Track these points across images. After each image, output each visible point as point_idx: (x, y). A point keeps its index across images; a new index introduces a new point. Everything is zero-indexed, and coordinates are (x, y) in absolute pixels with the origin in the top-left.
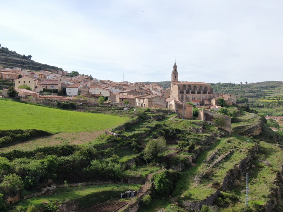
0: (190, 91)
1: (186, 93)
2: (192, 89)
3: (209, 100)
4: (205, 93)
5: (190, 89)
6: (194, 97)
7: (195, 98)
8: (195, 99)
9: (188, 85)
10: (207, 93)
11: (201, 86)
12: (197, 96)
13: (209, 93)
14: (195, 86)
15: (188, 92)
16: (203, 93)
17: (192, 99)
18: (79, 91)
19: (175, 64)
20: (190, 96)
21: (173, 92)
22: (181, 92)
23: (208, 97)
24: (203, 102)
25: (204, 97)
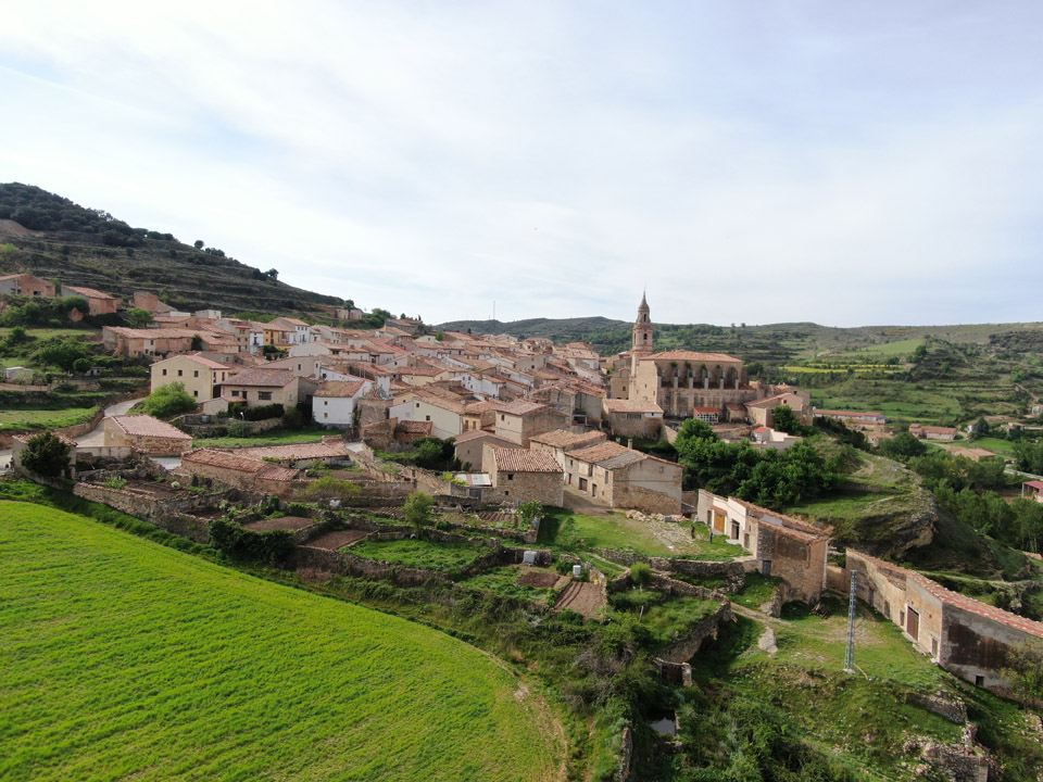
0: (691, 381)
1: (680, 385)
2: (694, 373)
3: (743, 406)
4: (729, 385)
5: (691, 375)
6: (700, 397)
7: (702, 399)
8: (702, 403)
9: (683, 363)
10: (737, 385)
11: (718, 367)
12: (708, 394)
13: (741, 386)
14: (703, 367)
15: (683, 384)
16: (726, 386)
17: (696, 404)
18: (355, 409)
19: (644, 301)
20: (690, 394)
21: (638, 380)
22: (665, 384)
23: (737, 397)
24: (725, 410)
25: (728, 399)
